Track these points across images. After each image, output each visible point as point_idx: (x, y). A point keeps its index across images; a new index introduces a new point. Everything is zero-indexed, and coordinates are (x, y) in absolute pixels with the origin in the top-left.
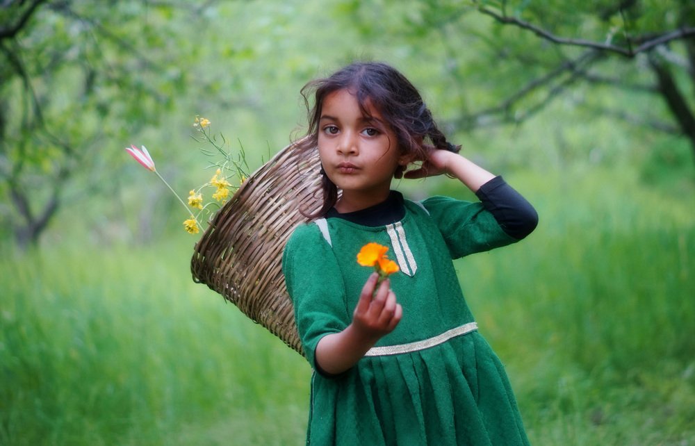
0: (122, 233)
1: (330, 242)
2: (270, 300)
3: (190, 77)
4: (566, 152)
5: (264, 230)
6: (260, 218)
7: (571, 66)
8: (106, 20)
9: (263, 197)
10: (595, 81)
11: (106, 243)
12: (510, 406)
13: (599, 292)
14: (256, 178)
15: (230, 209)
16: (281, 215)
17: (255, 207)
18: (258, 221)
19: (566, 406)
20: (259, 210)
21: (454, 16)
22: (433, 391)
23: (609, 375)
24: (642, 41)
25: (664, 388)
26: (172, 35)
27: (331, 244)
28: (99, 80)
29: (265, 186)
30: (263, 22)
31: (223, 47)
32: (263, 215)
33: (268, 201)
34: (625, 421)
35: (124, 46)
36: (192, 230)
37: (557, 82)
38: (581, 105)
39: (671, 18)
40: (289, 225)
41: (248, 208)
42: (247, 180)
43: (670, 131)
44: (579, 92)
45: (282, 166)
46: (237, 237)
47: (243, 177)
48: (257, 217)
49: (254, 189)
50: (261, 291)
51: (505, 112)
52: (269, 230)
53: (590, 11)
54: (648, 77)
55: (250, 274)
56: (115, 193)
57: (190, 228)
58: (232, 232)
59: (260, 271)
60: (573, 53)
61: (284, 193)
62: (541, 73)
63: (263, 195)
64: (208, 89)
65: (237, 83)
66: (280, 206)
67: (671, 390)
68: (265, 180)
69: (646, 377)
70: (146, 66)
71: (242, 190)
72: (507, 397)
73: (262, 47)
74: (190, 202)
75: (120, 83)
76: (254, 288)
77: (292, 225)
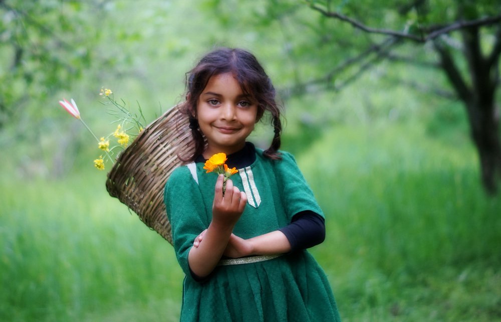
0: (41, 170)
1: (197, 181)
2: (160, 217)
3: (94, 54)
4: (372, 112)
5: (155, 167)
6: (152, 158)
7: (377, 48)
8: (31, 11)
9: (155, 143)
10: (394, 60)
11: (29, 177)
12: (330, 306)
13: (396, 217)
14: (151, 129)
15: (131, 150)
16: (168, 157)
17: (149, 150)
18: (150, 161)
19: (372, 302)
20: (152, 153)
21: (291, 10)
22: (272, 292)
23: (404, 278)
24: (431, 30)
25: (444, 288)
26: (81, 23)
27: (198, 183)
28: (26, 55)
29: (157, 134)
30: (147, 14)
31: (118, 33)
32: (154, 156)
33: (158, 146)
34: (415, 313)
35: (45, 31)
36: (100, 167)
37: (366, 60)
38: (384, 77)
39: (451, 13)
40: (173, 164)
41: (144, 151)
42: (143, 130)
43: (449, 97)
44: (383, 67)
45: (170, 121)
46: (136, 171)
47: (141, 128)
48: (150, 158)
49: (149, 137)
50: (153, 210)
51: (328, 82)
52: (159, 168)
53: (391, 7)
54: (433, 56)
55: (145, 198)
56: (36, 140)
57: (98, 166)
58: (132, 167)
59: (152, 195)
60: (378, 39)
61: (171, 140)
62: (354, 53)
63: (155, 141)
64: (107, 63)
65: (128, 60)
66: (167, 150)
67: (451, 290)
68: (158, 130)
69: (431, 280)
70: (61, 45)
71: (139, 137)
72: (328, 299)
73: (147, 32)
74: (100, 147)
75: (42, 58)
76: (148, 207)
77: (175, 165)
